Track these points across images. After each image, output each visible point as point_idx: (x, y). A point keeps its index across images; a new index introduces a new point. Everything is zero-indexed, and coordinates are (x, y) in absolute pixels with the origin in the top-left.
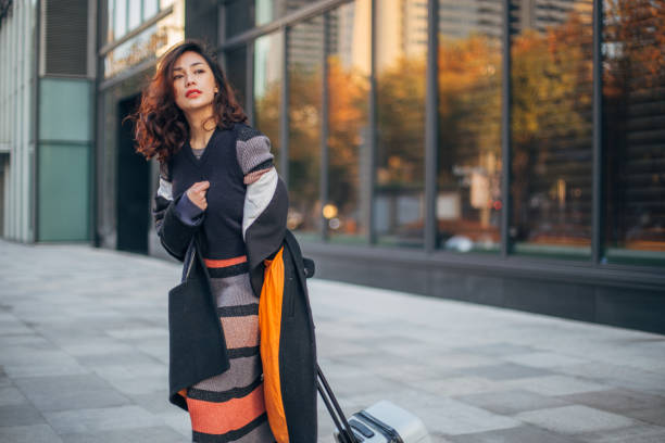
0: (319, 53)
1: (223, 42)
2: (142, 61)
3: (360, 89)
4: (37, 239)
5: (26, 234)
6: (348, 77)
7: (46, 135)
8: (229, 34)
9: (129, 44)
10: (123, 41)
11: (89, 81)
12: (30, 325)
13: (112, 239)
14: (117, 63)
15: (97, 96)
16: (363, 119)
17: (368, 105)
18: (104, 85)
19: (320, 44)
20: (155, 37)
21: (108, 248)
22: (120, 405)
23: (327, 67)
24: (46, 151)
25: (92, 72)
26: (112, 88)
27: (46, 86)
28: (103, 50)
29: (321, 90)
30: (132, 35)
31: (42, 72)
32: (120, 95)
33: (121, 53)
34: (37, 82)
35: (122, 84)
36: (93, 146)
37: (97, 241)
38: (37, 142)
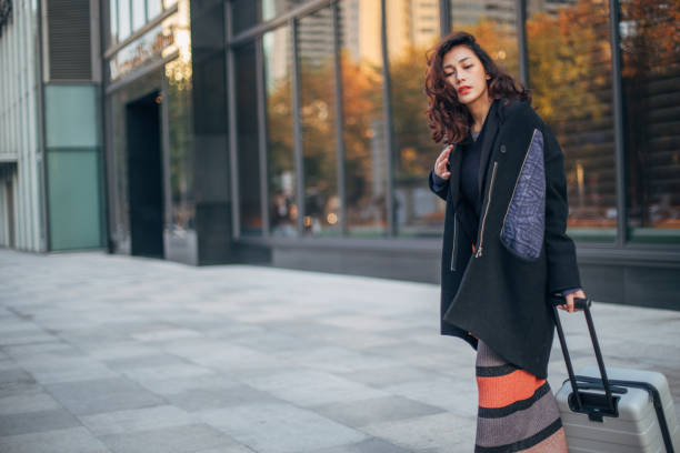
0: (331, 47)
1: (230, 38)
2: (148, 61)
3: (370, 80)
4: (49, 248)
5: (38, 244)
6: (357, 69)
7: (53, 142)
8: (237, 30)
9: (134, 45)
10: (128, 43)
11: (96, 85)
12: (53, 332)
13: (126, 245)
14: (122, 66)
15: (103, 100)
16: (376, 110)
17: (382, 96)
18: (110, 89)
19: (331, 38)
20: (160, 36)
21: (123, 253)
22: (154, 406)
23: (339, 59)
24: (54, 159)
25: (97, 76)
26: (118, 91)
27: (51, 91)
28: (108, 53)
29: (333, 82)
30: (137, 36)
31: (46, 78)
32: (125, 98)
33: (125, 56)
34: (41, 88)
35: (129, 87)
36: (102, 151)
37: (111, 248)
38: (45, 150)
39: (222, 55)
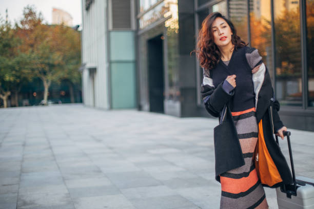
0: (246, 11)
1: (197, 8)
2: (158, 20)
3: (265, 27)
4: (111, 108)
5: (106, 105)
6: (260, 22)
7: (113, 58)
8: (200, 4)
9: (151, 12)
10: (148, 11)
11: (133, 31)
12: (111, 148)
13: (146, 106)
14: (146, 22)
15: (137, 38)
16: (268, 42)
17: (271, 35)
18: (140, 33)
19: (246, 7)
20: (164, 8)
21: (145, 111)
22: (156, 185)
23: (249, 17)
24: (114, 66)
25: (134, 27)
26: (143, 34)
27: (113, 34)
28: (139, 16)
29: (246, 29)
30: (152, 8)
31: (111, 27)
32: (147, 37)
33: (147, 17)
34: (108, 33)
35: (149, 32)
36: (136, 62)
37: (139, 108)
38: (110, 62)
39: (193, 17)
